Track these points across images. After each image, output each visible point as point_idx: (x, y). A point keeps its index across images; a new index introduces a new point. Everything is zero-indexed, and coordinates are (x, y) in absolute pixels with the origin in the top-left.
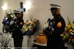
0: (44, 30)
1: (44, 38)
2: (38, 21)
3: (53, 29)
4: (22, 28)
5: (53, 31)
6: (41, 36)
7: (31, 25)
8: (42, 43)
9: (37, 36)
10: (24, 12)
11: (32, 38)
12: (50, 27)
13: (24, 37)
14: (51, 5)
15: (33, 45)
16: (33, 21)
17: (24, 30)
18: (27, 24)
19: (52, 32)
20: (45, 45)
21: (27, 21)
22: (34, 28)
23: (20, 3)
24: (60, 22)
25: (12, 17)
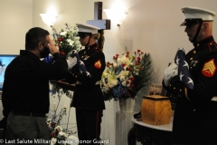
0: (166, 83)
1: (165, 108)
2: (147, 57)
3: (191, 81)
4: (100, 79)
5: (192, 88)
6: (157, 103)
7: (127, 69)
8: (160, 123)
9: (145, 101)
10: (106, 32)
11: (130, 107)
12: (181, 76)
13: (106, 103)
14: (186, 11)
15: (131, 127)
16: (134, 58)
17: (106, 83)
18: (115, 65)
19: (189, 90)
20: (169, 128)
21: (115, 58)
22: (135, 76)
23: (96, 3)
24: (212, 62)
25: (71, 44)
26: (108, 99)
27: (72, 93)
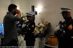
1: (55, 40)
2: (49, 24)
3: (64, 31)
4: (34, 31)
6: (53, 39)
7: (43, 28)
8: (54, 45)
9: (49, 38)
10: (35, 15)
11: (44, 40)
12: (61, 30)
13: (36, 39)
16: (45, 24)
17: (36, 32)
18: (39, 26)
19: (63, 34)
21: (39, 24)
22: (45, 30)
23: (32, 6)
24: (71, 25)
25: (24, 20)
26: (36, 37)
27: (24, 36)
